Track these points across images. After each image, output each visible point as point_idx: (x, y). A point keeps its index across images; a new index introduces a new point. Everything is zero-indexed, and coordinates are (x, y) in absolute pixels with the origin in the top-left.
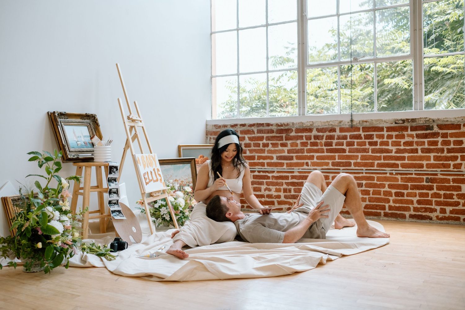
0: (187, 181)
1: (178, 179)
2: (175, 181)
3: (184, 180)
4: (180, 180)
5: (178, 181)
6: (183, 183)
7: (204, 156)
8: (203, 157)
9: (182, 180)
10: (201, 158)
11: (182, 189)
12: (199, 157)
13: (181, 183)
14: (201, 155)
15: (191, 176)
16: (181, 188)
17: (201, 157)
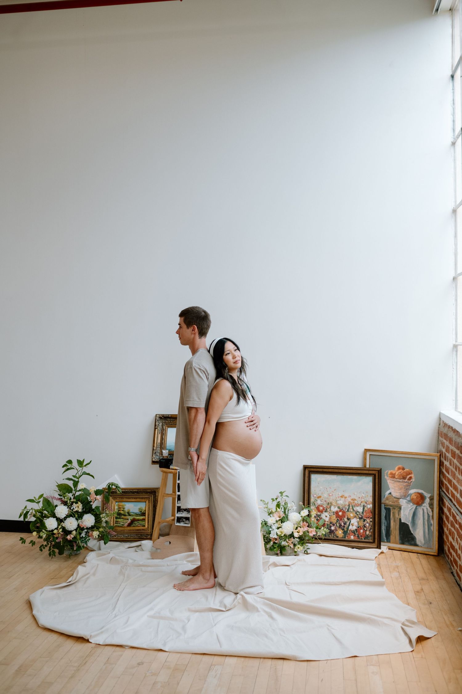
0: (363, 500)
1: (346, 495)
2: (342, 497)
3: (356, 498)
4: (350, 496)
5: (346, 498)
6: (356, 502)
7: (405, 467)
8: (403, 469)
9: (353, 497)
10: (400, 471)
11: (352, 510)
12: (396, 468)
13: (352, 501)
14: (400, 466)
15: (371, 493)
16: (351, 507)
17: (399, 469)
